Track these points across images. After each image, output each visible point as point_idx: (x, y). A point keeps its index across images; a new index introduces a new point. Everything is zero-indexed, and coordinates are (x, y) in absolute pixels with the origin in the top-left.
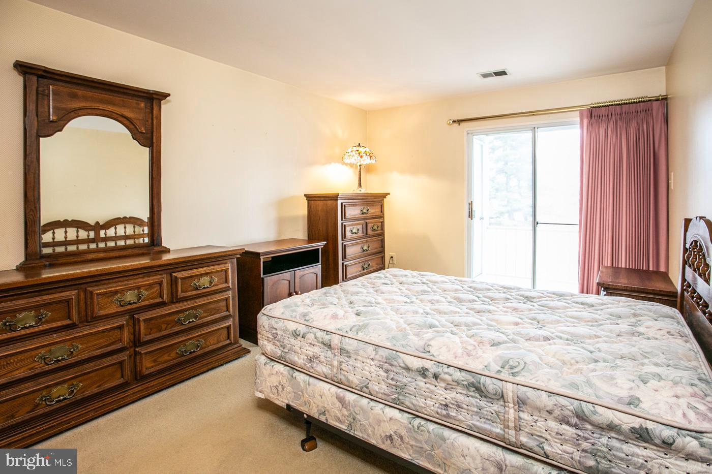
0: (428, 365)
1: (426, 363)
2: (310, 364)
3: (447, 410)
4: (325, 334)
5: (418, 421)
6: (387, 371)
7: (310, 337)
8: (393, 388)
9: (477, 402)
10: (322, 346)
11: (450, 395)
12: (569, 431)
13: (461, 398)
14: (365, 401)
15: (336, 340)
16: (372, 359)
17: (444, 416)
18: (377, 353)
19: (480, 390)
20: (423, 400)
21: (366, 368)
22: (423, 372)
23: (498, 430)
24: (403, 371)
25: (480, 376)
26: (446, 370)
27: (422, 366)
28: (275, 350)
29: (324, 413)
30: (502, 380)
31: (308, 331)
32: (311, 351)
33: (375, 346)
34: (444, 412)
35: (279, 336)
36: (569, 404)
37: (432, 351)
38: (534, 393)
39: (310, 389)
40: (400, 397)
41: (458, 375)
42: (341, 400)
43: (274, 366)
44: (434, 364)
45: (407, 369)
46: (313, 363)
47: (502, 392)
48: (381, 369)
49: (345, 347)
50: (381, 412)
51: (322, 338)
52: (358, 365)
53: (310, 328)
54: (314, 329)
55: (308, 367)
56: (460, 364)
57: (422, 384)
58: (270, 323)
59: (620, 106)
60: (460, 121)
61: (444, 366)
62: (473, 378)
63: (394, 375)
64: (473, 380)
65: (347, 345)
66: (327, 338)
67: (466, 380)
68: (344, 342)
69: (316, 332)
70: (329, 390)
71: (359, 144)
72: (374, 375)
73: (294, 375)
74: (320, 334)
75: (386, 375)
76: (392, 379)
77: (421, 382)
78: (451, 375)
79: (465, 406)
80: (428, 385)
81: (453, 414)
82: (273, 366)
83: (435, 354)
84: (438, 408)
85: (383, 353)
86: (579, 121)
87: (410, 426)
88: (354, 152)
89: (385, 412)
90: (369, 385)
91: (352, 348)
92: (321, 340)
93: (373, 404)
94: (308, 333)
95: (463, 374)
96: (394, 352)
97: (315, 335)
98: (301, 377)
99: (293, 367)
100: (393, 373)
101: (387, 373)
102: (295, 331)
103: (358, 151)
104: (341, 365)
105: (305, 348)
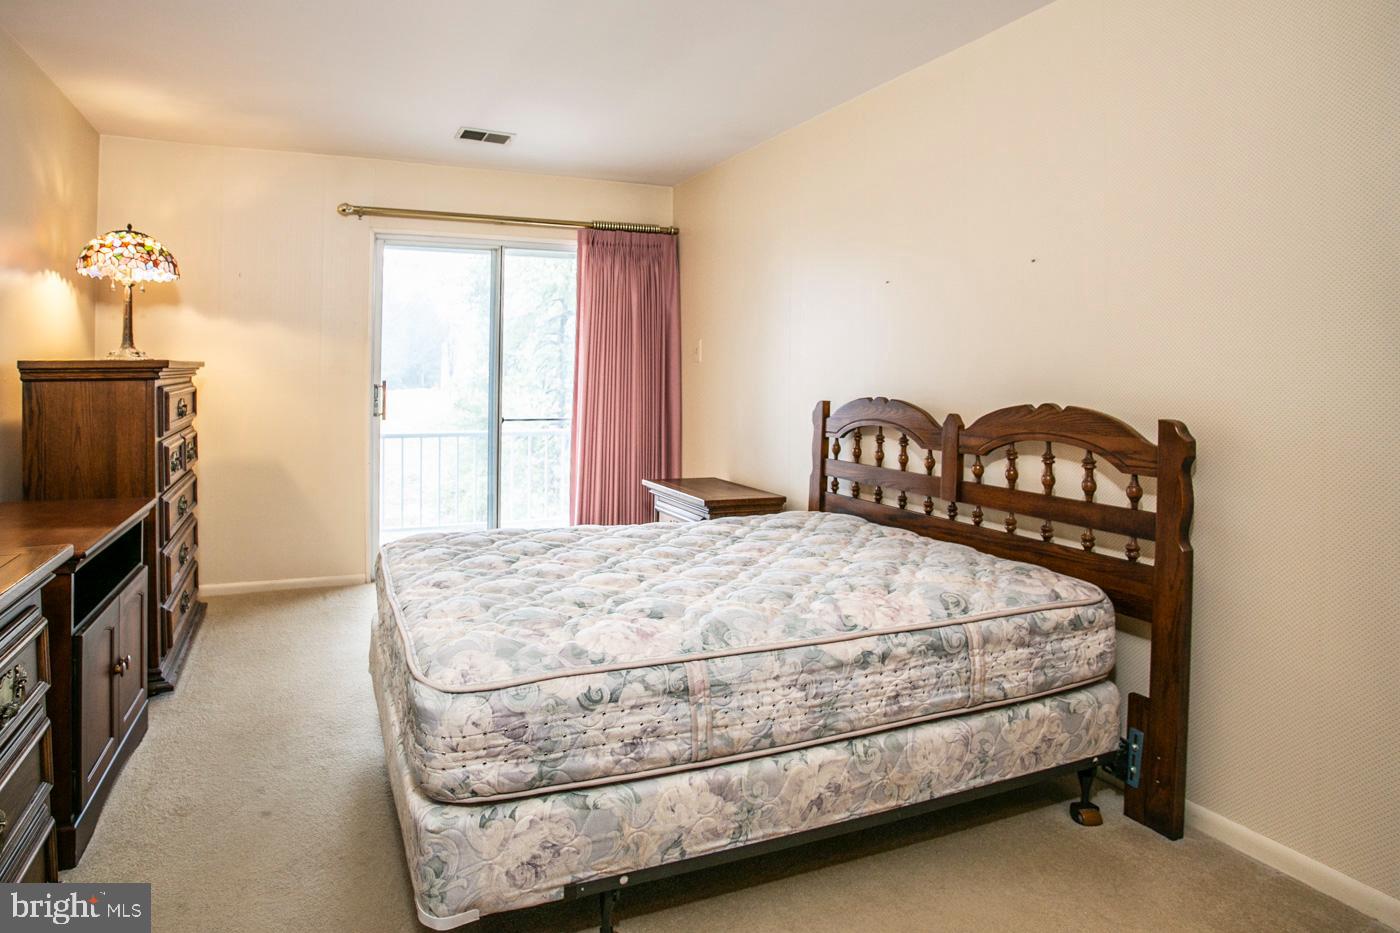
0: (870, 644)
1: (867, 642)
2: (632, 755)
3: (898, 702)
4: (667, 672)
5: (859, 745)
6: (804, 687)
7: (634, 691)
8: (815, 712)
9: (936, 669)
10: (665, 699)
11: (901, 678)
12: (1023, 652)
13: (914, 674)
14: (768, 763)
15: (697, 674)
16: (777, 678)
17: (895, 713)
18: (783, 663)
19: (938, 650)
20: (864, 706)
21: (767, 700)
22: (863, 661)
23: (960, 695)
24: (832, 672)
25: (937, 630)
26: (896, 641)
27: (861, 651)
28: (517, 770)
29: (677, 843)
30: (961, 624)
31: (622, 680)
32: (636, 723)
33: (776, 652)
34: (895, 708)
35: (533, 728)
36: (1023, 621)
37: (860, 621)
38: (995, 623)
39: (641, 811)
40: (830, 721)
41: (913, 641)
42: (722, 790)
43: (517, 814)
44: (879, 640)
45: (839, 666)
46: (639, 749)
47: (967, 637)
48: (792, 688)
49: (719, 678)
50: (802, 765)
51: (664, 683)
52: (749, 701)
53: (624, 672)
54: (633, 672)
55: (627, 765)
56: (903, 624)
57: (862, 680)
58: (497, 707)
59: (628, 234)
60: (360, 212)
61: (891, 636)
62: (930, 635)
63: (817, 688)
64: (931, 639)
65: (723, 673)
66: (674, 677)
67: (923, 644)
68: (713, 668)
69: (644, 676)
70: (690, 784)
71: (130, 227)
72: (781, 705)
73: (590, 801)
74: (653, 677)
75: (803, 693)
76: (815, 696)
77: (860, 678)
78: (904, 645)
79: (921, 683)
80: (870, 678)
81: (907, 704)
82: (512, 816)
83: (867, 626)
84: (886, 705)
85: (793, 657)
86: (577, 247)
87: (855, 757)
88: (131, 248)
89: (809, 761)
90: (773, 729)
91: (734, 674)
92: (661, 688)
93: (782, 760)
94: (625, 685)
95: (917, 637)
96: (812, 648)
97: (643, 681)
98: (608, 798)
99: (577, 786)
100: (815, 686)
101: (804, 690)
102: (587, 696)
103: (142, 245)
104: (713, 718)
105: (620, 723)
